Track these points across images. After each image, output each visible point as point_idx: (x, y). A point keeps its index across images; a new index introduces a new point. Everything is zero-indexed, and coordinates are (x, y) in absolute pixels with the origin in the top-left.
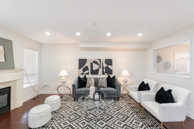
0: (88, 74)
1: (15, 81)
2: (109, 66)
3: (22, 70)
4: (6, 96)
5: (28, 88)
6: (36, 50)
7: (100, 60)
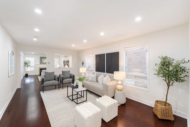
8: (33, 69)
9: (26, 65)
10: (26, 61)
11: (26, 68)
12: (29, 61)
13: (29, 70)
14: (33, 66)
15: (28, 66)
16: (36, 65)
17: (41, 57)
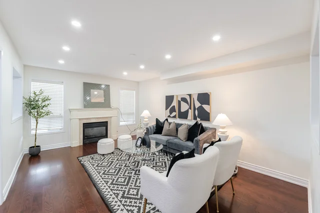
0: (175, 117)
1: (111, 117)
2: (204, 106)
3: (118, 109)
4: (104, 128)
5: (124, 126)
6: (134, 90)
7: (190, 95)
8: (57, 126)
9: (34, 112)
10: (33, 95)
11: (33, 121)
12: (45, 94)
13: (46, 131)
14: (60, 117)
15: (39, 115)
16: (70, 110)
17: (85, 84)
